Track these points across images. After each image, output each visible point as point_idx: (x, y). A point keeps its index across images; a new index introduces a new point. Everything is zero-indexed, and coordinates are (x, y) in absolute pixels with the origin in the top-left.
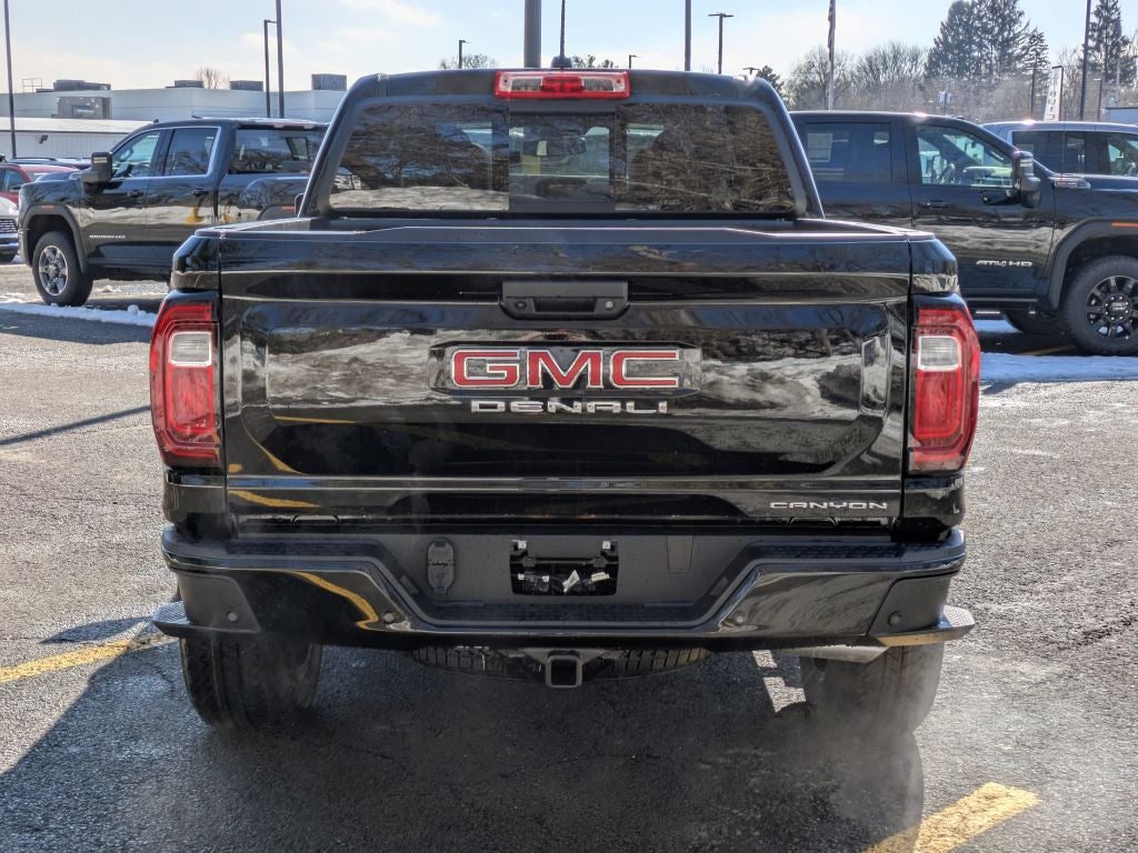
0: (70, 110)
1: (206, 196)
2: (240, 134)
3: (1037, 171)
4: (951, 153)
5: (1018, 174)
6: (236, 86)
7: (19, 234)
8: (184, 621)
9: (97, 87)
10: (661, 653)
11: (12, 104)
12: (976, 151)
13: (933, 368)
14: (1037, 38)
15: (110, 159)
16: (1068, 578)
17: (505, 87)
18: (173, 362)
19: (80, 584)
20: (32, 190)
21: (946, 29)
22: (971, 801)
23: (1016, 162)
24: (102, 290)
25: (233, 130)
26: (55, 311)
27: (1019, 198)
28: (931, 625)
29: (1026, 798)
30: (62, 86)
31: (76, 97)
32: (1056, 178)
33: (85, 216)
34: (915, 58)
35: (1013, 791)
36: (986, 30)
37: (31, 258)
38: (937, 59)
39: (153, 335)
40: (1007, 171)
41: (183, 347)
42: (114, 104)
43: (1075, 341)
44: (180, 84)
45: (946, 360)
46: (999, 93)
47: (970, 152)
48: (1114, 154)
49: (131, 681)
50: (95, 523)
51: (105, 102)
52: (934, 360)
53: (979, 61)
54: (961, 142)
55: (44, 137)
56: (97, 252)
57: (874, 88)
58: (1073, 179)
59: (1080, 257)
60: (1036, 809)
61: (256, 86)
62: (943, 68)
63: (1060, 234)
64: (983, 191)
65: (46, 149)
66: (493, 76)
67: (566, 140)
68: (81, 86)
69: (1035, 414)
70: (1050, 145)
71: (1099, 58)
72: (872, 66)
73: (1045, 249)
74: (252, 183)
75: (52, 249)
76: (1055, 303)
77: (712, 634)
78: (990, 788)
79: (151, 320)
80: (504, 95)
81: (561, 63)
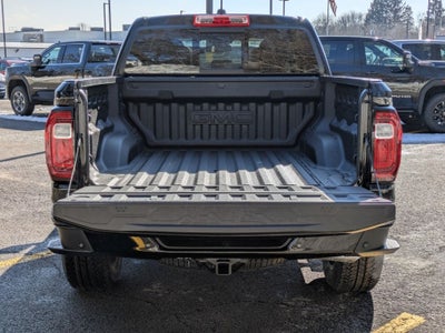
0: (27, 40)
1: (79, 72)
2: (93, 47)
3: (413, 59)
4: (378, 53)
5: (405, 61)
6: (93, 29)
7: (5, 88)
8: (61, 247)
9: (38, 30)
10: (265, 260)
11: (5, 37)
12: (388, 52)
13: (381, 138)
14: (409, 9)
15: (41, 57)
16: (431, 224)
17: (197, 22)
18: (55, 137)
19: (24, 229)
20: (10, 70)
21: (372, 5)
22: (397, 321)
23: (404, 56)
24: (38, 109)
25: (90, 45)
26: (19, 118)
27: (406, 70)
28: (381, 248)
29: (420, 319)
30: (24, 30)
31: (30, 34)
32: (420, 62)
33: (31, 80)
34: (360, 17)
35: (414, 316)
36: (388, 6)
37: (10, 97)
38: (369, 17)
39: (46, 126)
40: (401, 59)
41: (59, 131)
42: (45, 37)
43: (428, 128)
44: (71, 29)
45: (387, 134)
46: (394, 30)
47: (385, 52)
48: (443, 53)
49: (43, 270)
50: (31, 203)
51: (41, 36)
52: (382, 134)
53: (386, 18)
54: (381, 48)
55: (17, 50)
56: (36, 94)
57: (345, 28)
58: (427, 62)
59: (430, 94)
60: (424, 324)
61: (101, 29)
62: (372, 21)
63: (422, 85)
64: (391, 68)
65: (18, 54)
66: (192, 18)
67: (223, 45)
68: (32, 30)
69: (414, 157)
70: (417, 49)
71: (433, 16)
72: (344, 20)
73: (417, 91)
74: (97, 66)
75: (18, 93)
76: (420, 112)
77: (287, 252)
78: (404, 315)
79: (45, 120)
80: (197, 25)
81: (221, 11)
